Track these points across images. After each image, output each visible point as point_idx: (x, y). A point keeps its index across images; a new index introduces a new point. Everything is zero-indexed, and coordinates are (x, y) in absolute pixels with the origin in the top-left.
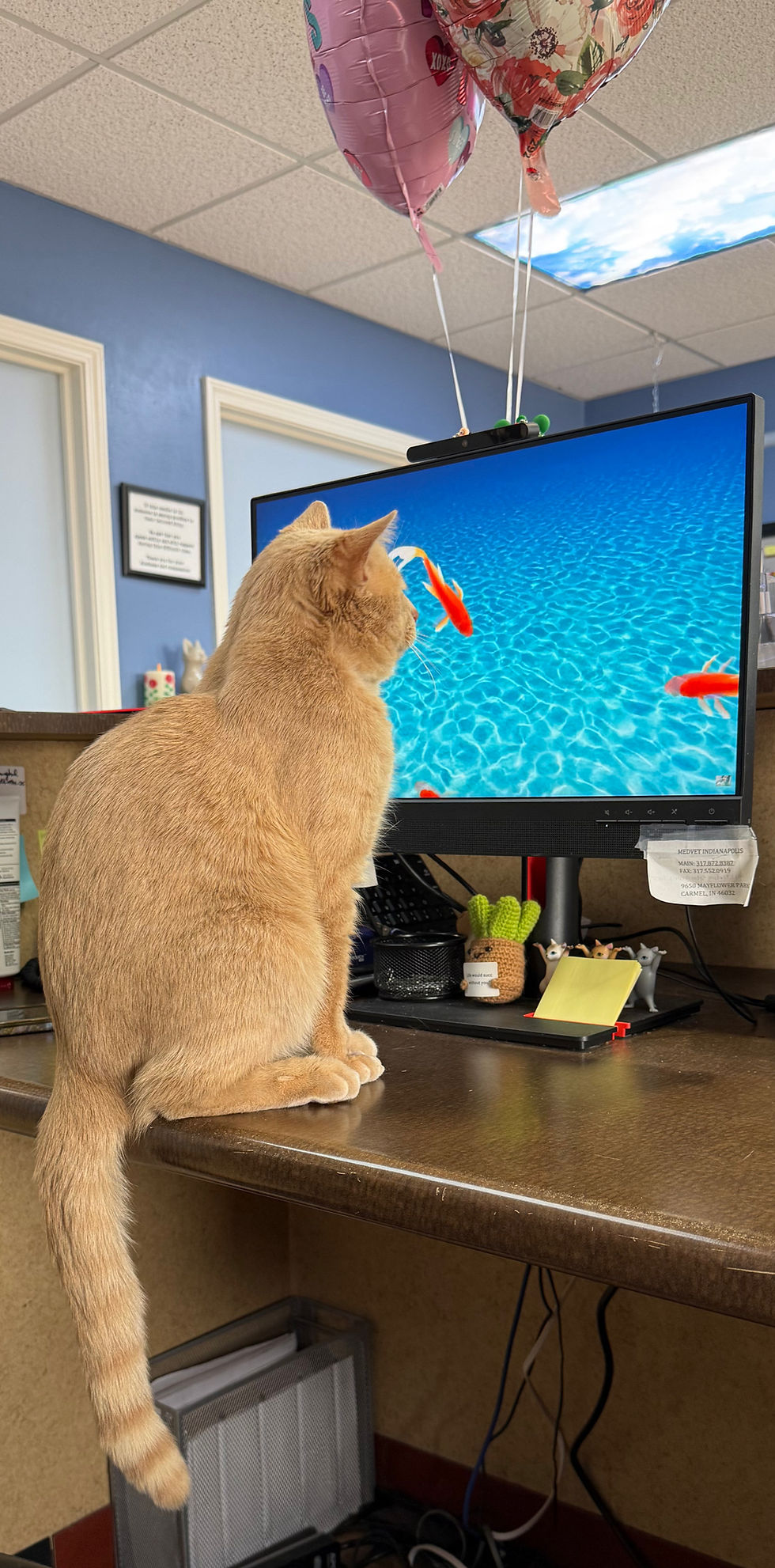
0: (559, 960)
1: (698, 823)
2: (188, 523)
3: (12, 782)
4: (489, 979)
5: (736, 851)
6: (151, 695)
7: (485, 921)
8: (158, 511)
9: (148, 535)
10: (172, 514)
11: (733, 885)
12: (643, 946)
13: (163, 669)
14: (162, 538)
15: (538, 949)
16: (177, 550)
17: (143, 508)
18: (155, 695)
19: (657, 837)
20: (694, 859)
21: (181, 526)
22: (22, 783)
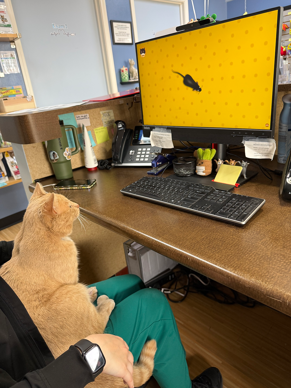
0: (221, 164)
1: (259, 137)
2: (128, 28)
3: (86, 118)
4: (203, 170)
5: (270, 145)
6: (122, 74)
7: (201, 155)
8: (120, 26)
9: (119, 33)
10: (124, 26)
11: (268, 154)
12: (243, 161)
13: (125, 67)
14: (122, 33)
15: (215, 161)
16: (126, 36)
17: (117, 26)
18: (123, 74)
19: (248, 140)
20: (258, 147)
21: (126, 29)
22: (88, 118)
